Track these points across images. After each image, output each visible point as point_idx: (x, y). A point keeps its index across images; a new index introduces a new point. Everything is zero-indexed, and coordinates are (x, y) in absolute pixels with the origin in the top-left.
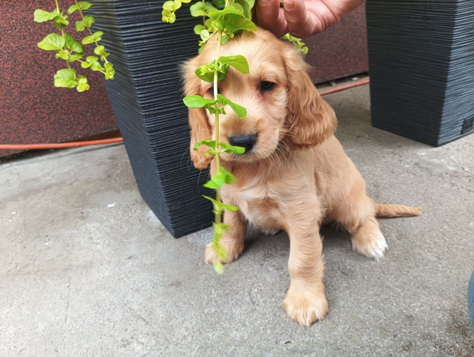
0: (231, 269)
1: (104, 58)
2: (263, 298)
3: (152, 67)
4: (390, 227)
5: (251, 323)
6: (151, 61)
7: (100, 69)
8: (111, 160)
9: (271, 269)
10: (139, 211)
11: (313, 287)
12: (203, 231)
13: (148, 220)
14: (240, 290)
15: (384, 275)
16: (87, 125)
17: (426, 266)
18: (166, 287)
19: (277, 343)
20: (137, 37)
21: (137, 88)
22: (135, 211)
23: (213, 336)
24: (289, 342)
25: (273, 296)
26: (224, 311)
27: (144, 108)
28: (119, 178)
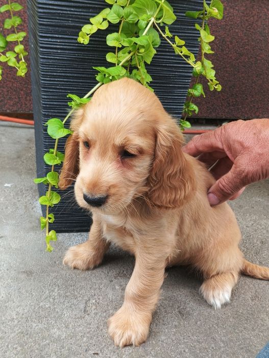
0: (82, 276)
1: (22, 56)
2: (95, 310)
3: (61, 74)
4: (251, 286)
5: (74, 327)
6: (61, 69)
7: (15, 65)
8: (28, 142)
9: (117, 287)
10: (30, 199)
11: (140, 314)
12: (75, 234)
13: (33, 208)
14: (80, 296)
15: (216, 327)
16: (18, 102)
17: (262, 332)
18: (19, 273)
19: (86, 351)
20: (52, 46)
21: (42, 89)
22: (26, 196)
23: (36, 326)
24: (97, 354)
25: (105, 311)
26: (56, 310)
27: (45, 108)
28: (27, 161)
